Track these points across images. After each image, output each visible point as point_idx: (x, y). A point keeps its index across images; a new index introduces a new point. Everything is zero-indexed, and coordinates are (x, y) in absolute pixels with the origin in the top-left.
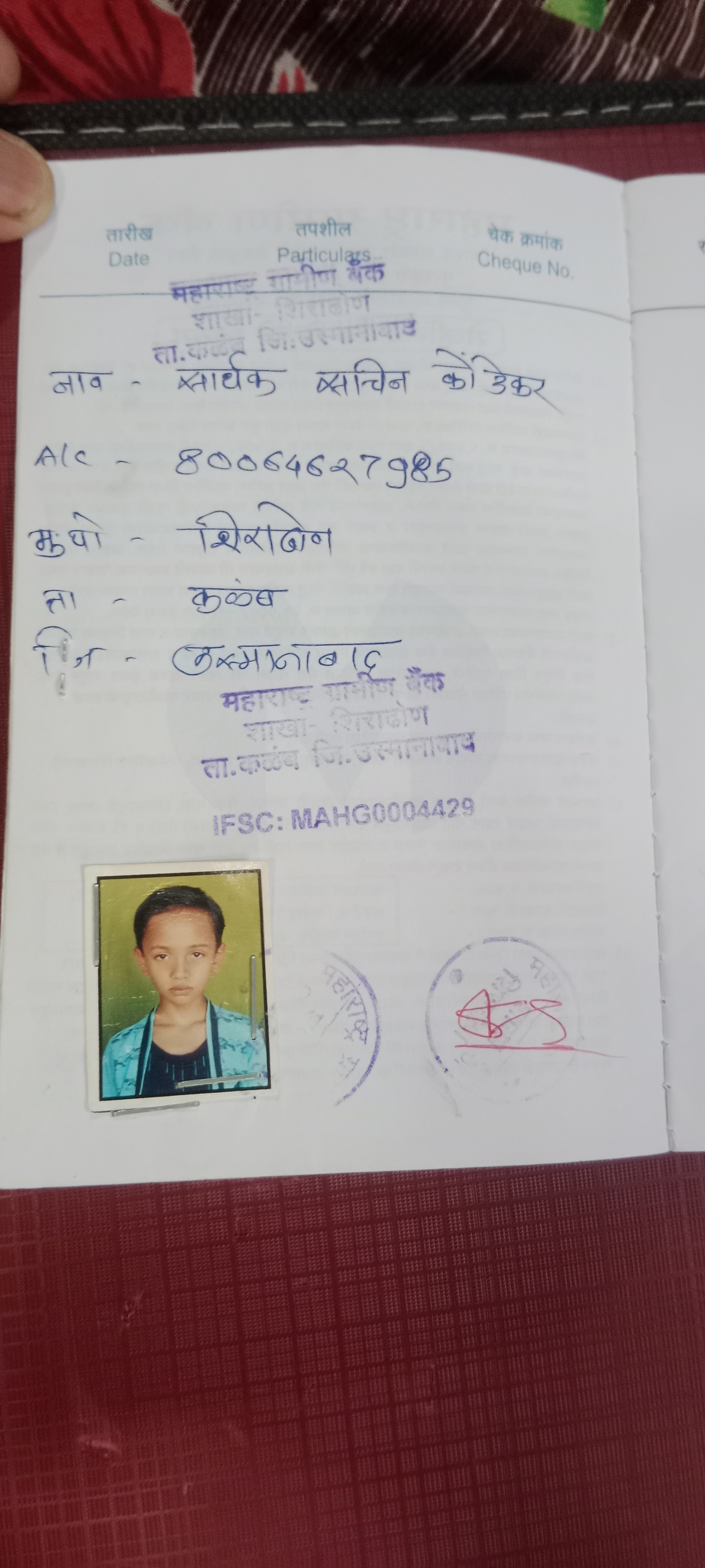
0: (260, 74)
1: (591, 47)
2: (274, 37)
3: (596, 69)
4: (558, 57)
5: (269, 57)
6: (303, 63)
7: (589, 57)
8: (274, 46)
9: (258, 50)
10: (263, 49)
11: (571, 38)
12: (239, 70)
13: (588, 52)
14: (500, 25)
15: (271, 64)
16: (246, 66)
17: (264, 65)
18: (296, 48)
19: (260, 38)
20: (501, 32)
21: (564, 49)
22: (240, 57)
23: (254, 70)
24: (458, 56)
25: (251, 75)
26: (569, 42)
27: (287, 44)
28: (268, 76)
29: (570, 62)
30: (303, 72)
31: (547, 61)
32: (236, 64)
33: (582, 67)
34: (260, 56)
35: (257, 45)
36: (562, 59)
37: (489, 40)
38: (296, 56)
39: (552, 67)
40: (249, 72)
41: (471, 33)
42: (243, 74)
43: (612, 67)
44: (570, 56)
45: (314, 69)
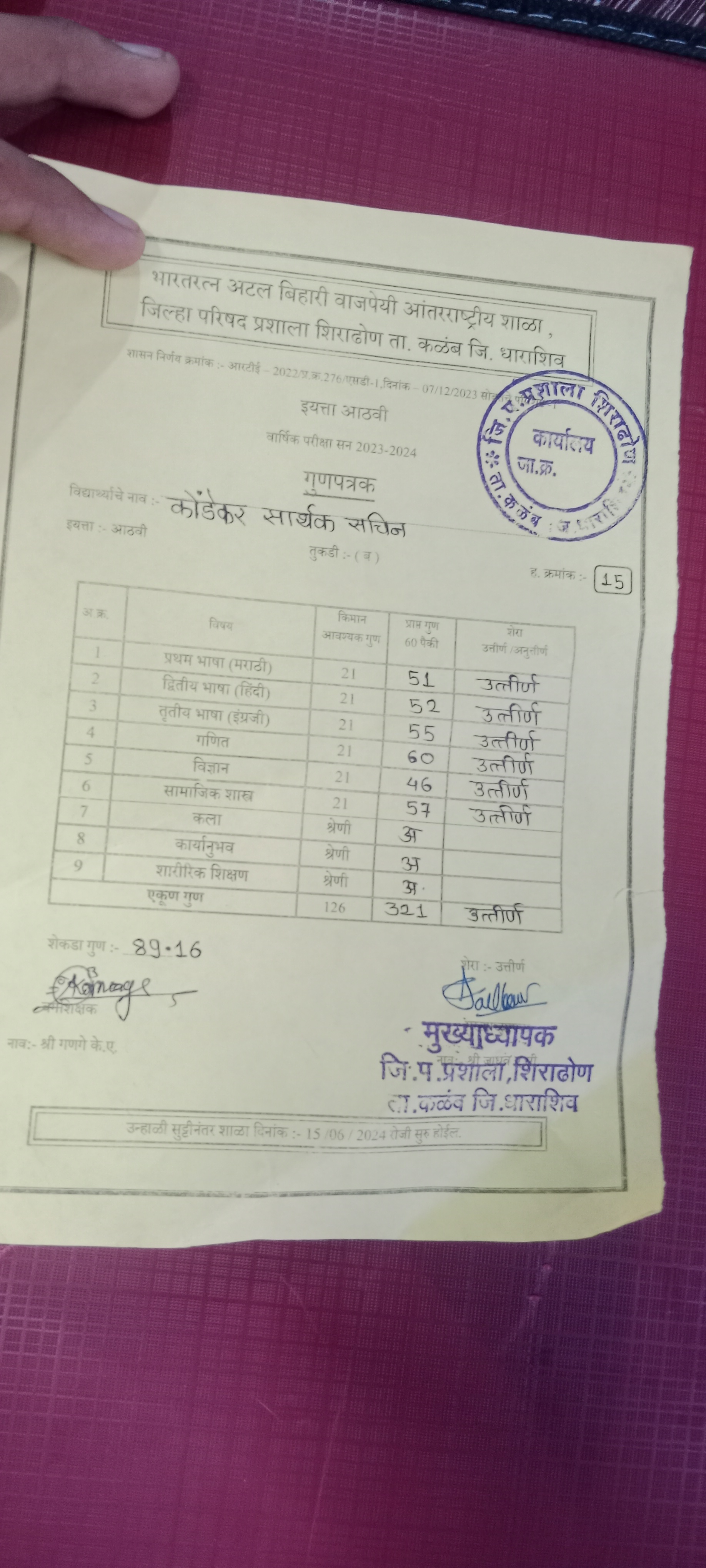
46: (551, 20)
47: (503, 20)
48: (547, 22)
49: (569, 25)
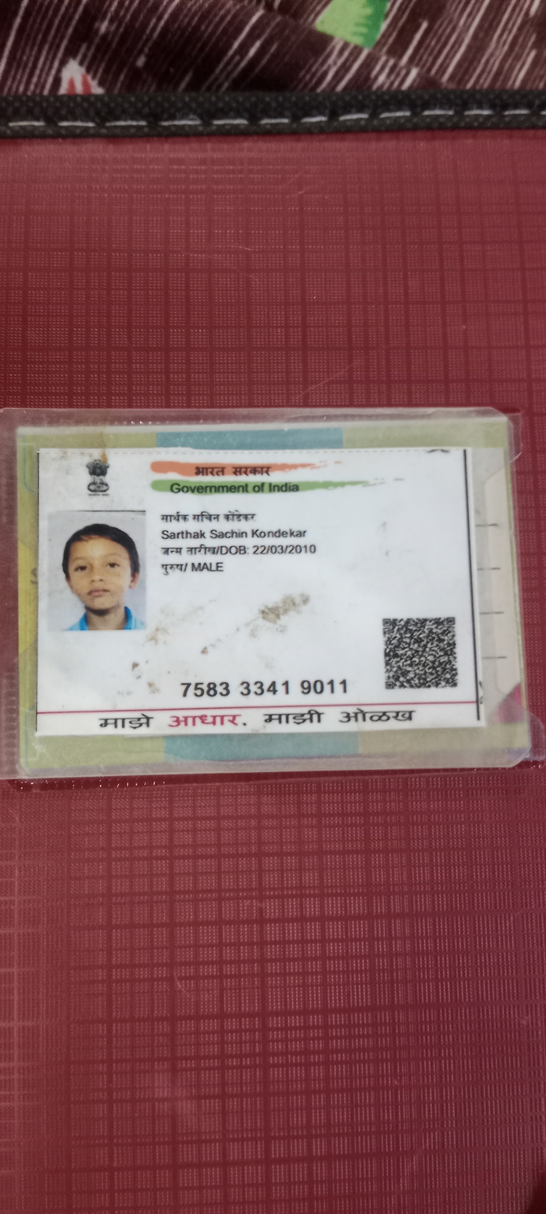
0: (50, 80)
1: (347, 60)
2: (58, 47)
3: (351, 81)
4: (314, 69)
5: (56, 64)
6: (88, 70)
7: (345, 68)
8: (60, 55)
9: (46, 58)
10: (50, 57)
11: (328, 50)
12: (31, 75)
13: (344, 64)
14: (258, 37)
15: (59, 71)
16: (37, 72)
17: (53, 72)
18: (79, 57)
19: (46, 47)
20: (258, 44)
21: (320, 60)
22: (30, 65)
23: (44, 75)
24: (221, 66)
25: (42, 80)
26: (325, 54)
27: (71, 53)
28: (57, 81)
29: (325, 73)
30: (89, 78)
31: (302, 73)
32: (28, 71)
33: (338, 77)
34: (48, 63)
35: (44, 53)
36: (317, 70)
37: (247, 52)
38: (81, 63)
39: (308, 77)
40: (40, 77)
41: (230, 46)
42: (35, 79)
43: (367, 78)
44: (325, 68)
45: (99, 75)
46: (366, 120)
47: (311, 132)
48: (363, 123)
49: (388, 122)
